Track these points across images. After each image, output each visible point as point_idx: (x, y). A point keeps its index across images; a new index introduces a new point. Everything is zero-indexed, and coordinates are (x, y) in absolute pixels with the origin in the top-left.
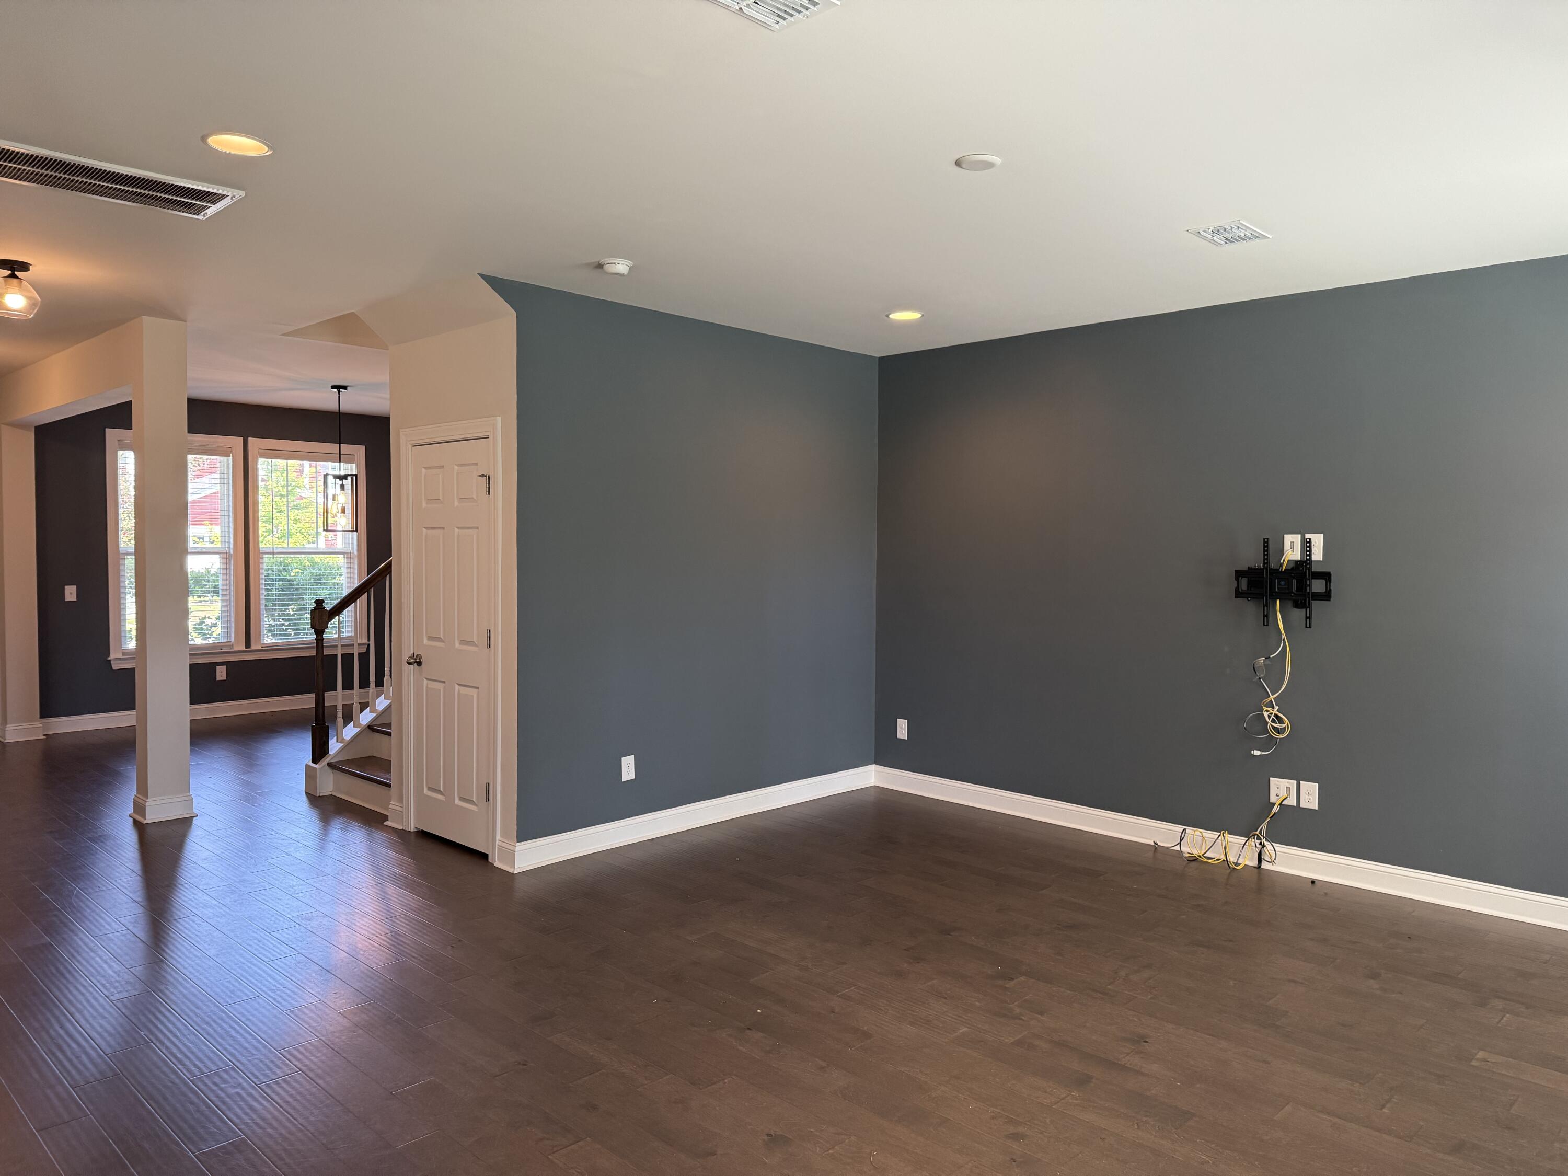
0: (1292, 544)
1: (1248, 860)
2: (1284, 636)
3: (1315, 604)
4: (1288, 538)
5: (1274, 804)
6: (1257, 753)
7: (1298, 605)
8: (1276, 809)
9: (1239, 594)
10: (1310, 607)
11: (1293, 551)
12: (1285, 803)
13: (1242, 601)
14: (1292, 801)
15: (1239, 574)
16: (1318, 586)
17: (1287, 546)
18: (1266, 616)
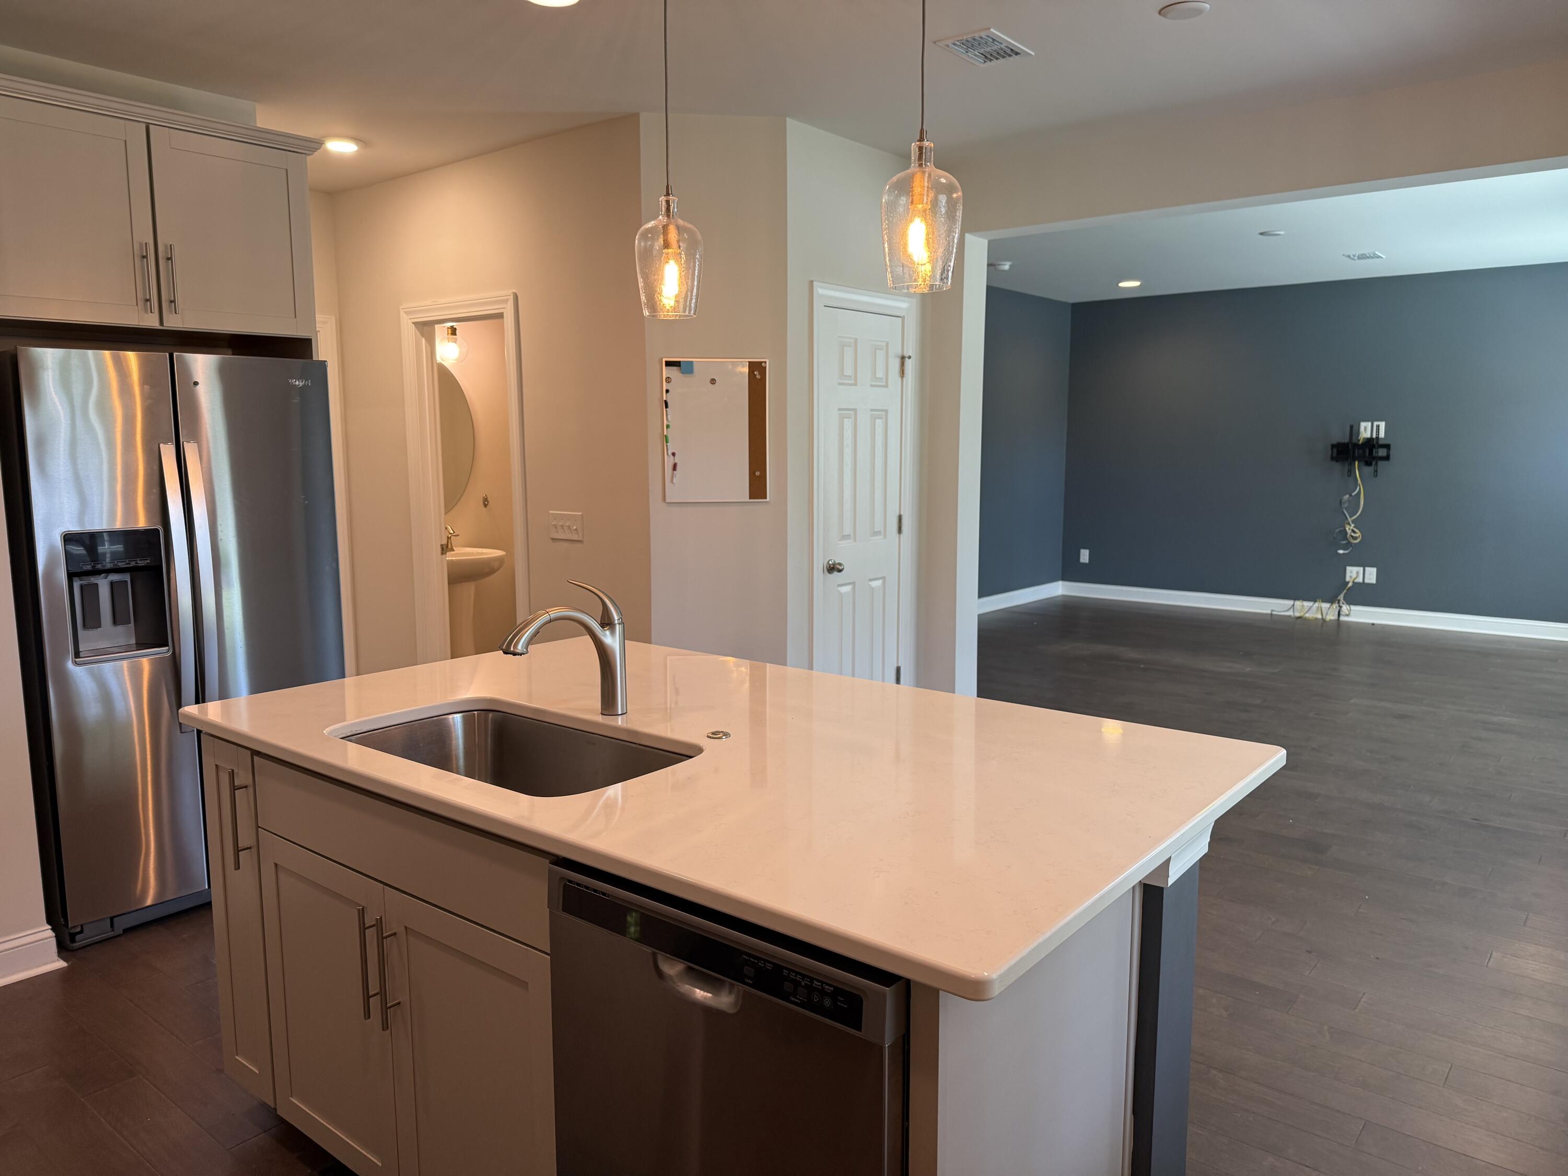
0: (1365, 428)
1: (1331, 616)
2: (1359, 481)
3: (1380, 463)
4: (1363, 425)
5: (1348, 582)
6: (1341, 552)
7: (1368, 464)
8: (1350, 584)
9: (1332, 458)
10: (1376, 464)
11: (1365, 433)
12: (1356, 581)
13: (1334, 463)
14: (1360, 580)
15: (1333, 446)
16: (1382, 452)
17: (1362, 429)
18: (1350, 471)
